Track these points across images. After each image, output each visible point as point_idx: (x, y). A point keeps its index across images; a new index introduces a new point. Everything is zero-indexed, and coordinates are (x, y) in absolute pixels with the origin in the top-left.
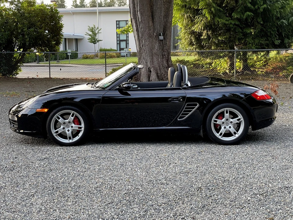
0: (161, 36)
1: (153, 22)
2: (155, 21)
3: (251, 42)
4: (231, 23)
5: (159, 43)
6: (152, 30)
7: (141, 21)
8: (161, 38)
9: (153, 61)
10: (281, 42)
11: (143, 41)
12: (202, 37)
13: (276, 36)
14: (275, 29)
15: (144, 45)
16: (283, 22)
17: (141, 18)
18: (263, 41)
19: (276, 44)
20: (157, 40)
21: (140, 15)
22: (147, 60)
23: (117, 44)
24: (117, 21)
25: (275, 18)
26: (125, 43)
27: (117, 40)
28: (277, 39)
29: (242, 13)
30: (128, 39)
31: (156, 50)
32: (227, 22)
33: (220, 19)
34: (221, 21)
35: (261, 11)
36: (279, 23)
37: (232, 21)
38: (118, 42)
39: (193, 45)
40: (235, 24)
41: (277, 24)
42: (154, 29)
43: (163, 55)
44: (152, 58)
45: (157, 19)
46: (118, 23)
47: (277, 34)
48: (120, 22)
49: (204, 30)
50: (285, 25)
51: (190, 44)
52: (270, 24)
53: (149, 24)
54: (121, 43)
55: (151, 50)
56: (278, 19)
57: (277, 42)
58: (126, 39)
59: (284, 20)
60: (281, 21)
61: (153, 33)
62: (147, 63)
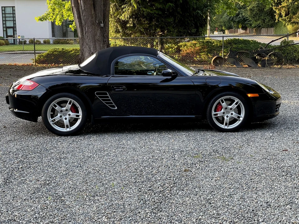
0: (101, 23)
1: (94, 10)
2: (97, 10)
3: (171, 30)
4: (155, 13)
5: (101, 30)
6: (94, 18)
7: (84, 9)
8: (102, 25)
9: (95, 47)
10: (196, 30)
11: (86, 28)
12: (128, 25)
13: (193, 26)
14: (192, 19)
15: (87, 31)
16: (198, 13)
17: (84, 7)
18: (182, 29)
19: (193, 32)
20: (99, 28)
21: (83, 4)
22: (90, 46)
23: (3, 31)
24: (2, 7)
25: (191, 9)
26: (12, 29)
27: (3, 27)
28: (193, 28)
29: (164, 4)
30: (15, 26)
31: (98, 36)
32: (152, 12)
33: (145, 8)
34: (146, 11)
35: (181, 3)
36: (195, 14)
37: (156, 11)
38: (5, 29)
39: (120, 32)
40: (158, 14)
41: (193, 14)
42: (96, 17)
43: (104, 41)
44: (95, 44)
45: (98, 8)
46: (3, 9)
47: (193, 23)
48: (6, 8)
49: (130, 18)
50: (199, 15)
51: (116, 31)
52: (187, 15)
53: (91, 13)
54: (8, 30)
55: (94, 36)
56: (194, 10)
57: (194, 31)
58: (12, 26)
59: (199, 10)
60: (197, 11)
61: (95, 21)
62: (90, 48)
